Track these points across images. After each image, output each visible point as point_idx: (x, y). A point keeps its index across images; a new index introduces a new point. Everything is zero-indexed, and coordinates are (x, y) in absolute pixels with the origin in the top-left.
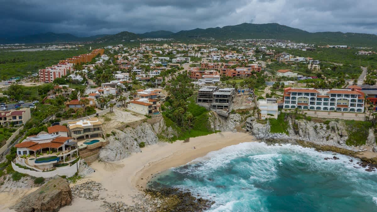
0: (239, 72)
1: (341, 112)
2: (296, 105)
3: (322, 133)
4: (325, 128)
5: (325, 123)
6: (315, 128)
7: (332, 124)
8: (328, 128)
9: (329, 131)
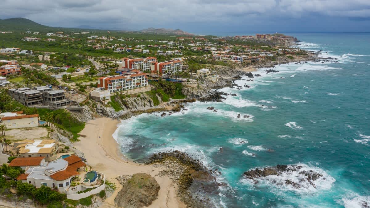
0: (9, 71)
1: (139, 88)
2: (116, 89)
3: (140, 103)
4: (140, 100)
5: (138, 97)
6: (135, 101)
7: (142, 96)
8: (141, 99)
9: (143, 100)
